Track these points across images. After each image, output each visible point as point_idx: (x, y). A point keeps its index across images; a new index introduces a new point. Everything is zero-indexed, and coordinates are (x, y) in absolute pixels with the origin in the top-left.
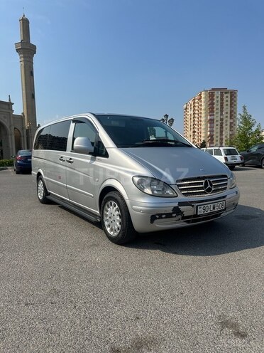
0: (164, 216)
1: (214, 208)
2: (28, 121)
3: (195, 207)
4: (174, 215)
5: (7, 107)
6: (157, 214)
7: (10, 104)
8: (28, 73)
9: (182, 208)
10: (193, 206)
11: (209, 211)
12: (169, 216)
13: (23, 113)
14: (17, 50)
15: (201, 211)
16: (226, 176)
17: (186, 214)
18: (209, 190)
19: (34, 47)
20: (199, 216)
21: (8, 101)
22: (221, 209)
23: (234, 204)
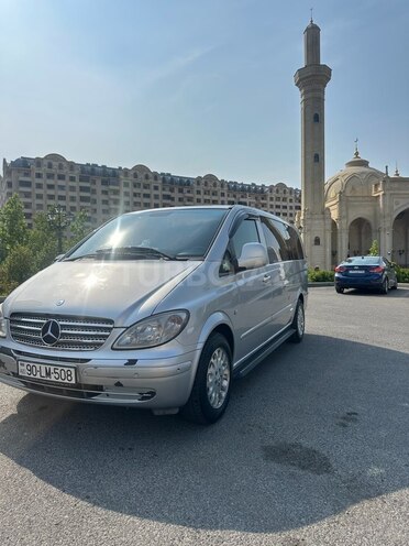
1: (48, 374)
3: (17, 361)
9: (1, 357)
10: (15, 357)
11: (38, 376)
15: (24, 370)
17: (8, 368)
22: (66, 381)
23: (119, 384)
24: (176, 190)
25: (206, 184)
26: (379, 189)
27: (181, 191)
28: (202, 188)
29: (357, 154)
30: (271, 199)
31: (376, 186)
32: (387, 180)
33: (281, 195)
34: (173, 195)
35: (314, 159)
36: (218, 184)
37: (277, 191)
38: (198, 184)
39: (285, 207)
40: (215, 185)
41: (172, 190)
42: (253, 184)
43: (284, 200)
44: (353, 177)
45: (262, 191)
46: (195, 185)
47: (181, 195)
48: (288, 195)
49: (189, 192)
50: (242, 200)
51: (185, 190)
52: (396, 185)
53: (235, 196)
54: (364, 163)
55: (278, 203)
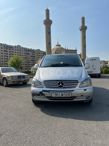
0: (36, 95)
1: (62, 95)
2: (83, 56)
3: (50, 93)
4: (41, 95)
5: (75, 52)
6: (34, 94)
7: (76, 51)
8: (84, 37)
9: (44, 93)
10: (50, 92)
11: (59, 96)
12: (38, 95)
13: (81, 53)
14: (80, 30)
15: (53, 95)
16: (78, 81)
17: (46, 95)
18: (61, 87)
19: (86, 27)
20: (53, 97)
21: (75, 50)
22: (68, 96)
23: (82, 95)
24: (8, 49)
25: (17, 48)
26: (64, 52)
27: (10, 49)
28: (16, 49)
29: (58, 43)
30: (36, 53)
31: (63, 51)
32: (65, 50)
33: (39, 52)
34: (7, 50)
35: (49, 43)
36: (21, 48)
37: (38, 51)
38: (15, 47)
39: (40, 55)
40: (20, 48)
41: (7, 49)
42: (31, 49)
43: (40, 53)
44: (57, 49)
45: (34, 51)
46: (14, 48)
47: (10, 51)
48: (40, 52)
49: (12, 50)
50: (28, 53)
51: (11, 49)
52: (67, 51)
53: (26, 52)
54: (60, 46)
55: (38, 54)
